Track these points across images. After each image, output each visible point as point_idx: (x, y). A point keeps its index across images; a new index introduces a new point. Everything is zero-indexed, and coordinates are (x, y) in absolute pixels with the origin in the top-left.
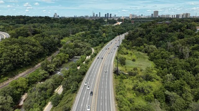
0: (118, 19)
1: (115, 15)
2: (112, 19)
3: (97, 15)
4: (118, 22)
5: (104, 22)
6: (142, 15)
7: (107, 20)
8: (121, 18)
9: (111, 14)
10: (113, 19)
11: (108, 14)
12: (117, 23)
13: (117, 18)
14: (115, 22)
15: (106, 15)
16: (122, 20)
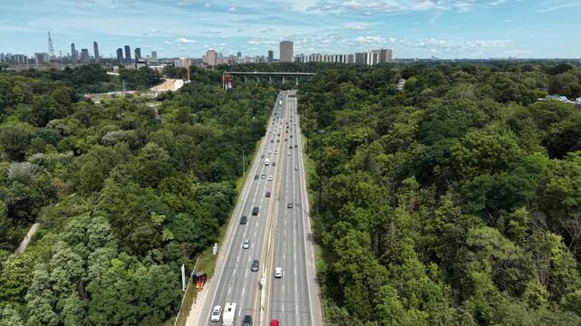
0: (165, 68)
1: (154, 54)
2: (139, 66)
3: (85, 51)
4: (169, 81)
5: (108, 79)
6: (239, 54)
7: (120, 72)
8: (178, 64)
9: (138, 51)
10: (146, 69)
11: (127, 48)
12: (162, 81)
13: (160, 63)
14: (156, 80)
15: (119, 51)
16: (184, 70)
